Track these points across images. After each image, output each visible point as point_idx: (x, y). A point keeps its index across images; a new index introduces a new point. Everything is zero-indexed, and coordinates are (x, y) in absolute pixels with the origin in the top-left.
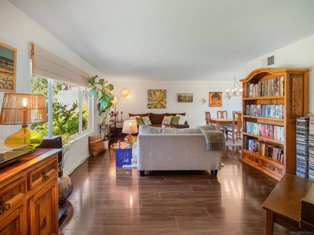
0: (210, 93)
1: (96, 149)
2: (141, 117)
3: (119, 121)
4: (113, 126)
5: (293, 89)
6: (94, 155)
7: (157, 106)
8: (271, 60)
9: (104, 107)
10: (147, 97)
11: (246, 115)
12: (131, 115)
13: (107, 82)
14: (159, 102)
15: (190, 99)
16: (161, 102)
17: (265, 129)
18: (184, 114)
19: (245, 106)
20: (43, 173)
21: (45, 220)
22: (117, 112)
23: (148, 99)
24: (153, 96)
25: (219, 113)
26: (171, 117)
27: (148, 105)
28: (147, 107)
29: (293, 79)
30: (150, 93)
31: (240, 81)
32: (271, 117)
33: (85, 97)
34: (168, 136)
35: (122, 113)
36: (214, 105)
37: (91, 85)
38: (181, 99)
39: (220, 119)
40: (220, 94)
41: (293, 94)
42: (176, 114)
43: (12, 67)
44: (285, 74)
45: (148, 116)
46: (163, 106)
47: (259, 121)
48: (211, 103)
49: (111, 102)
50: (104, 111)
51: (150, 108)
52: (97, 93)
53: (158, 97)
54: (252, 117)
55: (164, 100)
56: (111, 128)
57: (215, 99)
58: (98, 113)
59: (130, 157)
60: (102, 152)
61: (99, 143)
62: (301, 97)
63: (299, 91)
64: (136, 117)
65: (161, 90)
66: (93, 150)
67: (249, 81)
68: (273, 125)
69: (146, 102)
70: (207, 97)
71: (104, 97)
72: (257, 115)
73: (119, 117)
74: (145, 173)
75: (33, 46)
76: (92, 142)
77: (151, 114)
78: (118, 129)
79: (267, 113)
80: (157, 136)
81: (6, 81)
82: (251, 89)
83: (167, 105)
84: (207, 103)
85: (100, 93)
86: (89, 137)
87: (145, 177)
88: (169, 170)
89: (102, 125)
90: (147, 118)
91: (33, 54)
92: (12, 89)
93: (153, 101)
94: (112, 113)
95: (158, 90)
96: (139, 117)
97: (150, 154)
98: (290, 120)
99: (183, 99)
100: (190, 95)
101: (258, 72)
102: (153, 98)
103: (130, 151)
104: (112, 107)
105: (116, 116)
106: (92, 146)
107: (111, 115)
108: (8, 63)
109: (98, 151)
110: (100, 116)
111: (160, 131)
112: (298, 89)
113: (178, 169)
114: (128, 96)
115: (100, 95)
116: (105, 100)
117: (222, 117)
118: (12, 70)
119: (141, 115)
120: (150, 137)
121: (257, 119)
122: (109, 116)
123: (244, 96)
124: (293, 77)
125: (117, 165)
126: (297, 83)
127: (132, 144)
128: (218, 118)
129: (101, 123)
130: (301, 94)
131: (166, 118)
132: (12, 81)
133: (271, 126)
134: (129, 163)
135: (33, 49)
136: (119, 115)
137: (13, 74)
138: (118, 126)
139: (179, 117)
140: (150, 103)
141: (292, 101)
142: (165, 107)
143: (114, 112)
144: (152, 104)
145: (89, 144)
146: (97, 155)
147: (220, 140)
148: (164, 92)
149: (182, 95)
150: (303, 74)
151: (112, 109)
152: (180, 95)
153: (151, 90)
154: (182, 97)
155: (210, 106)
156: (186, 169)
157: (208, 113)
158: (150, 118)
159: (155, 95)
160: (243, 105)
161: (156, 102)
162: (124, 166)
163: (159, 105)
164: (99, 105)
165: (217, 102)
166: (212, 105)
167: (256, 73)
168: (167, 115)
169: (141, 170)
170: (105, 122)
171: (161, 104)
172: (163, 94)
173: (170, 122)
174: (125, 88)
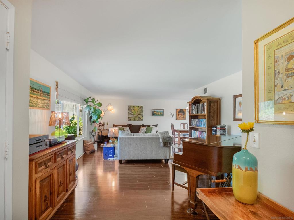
0: (177, 109)
1: (88, 149)
2: (123, 127)
3: (105, 130)
4: (100, 134)
5: (211, 110)
6: (87, 153)
7: (136, 119)
8: (206, 90)
9: (95, 119)
10: (128, 112)
11: (191, 126)
12: (114, 126)
13: (97, 101)
14: (137, 115)
15: (162, 114)
16: (139, 116)
17: (199, 135)
18: (156, 126)
19: (190, 120)
20: (71, 150)
21: (71, 172)
22: (104, 123)
23: (129, 113)
24: (133, 111)
25: (182, 125)
26: (146, 127)
27: (129, 118)
28: (127, 119)
29: (211, 104)
30: (130, 108)
31: (188, 103)
32: (202, 127)
33: (75, 110)
34: (137, 138)
35: (107, 124)
36: (179, 119)
37: (86, 103)
38: (154, 113)
39: (182, 129)
40: (184, 110)
41: (211, 113)
42: (150, 125)
43: (49, 96)
44: (207, 101)
45: (129, 127)
46: (140, 119)
47: (199, 130)
48: (178, 117)
49: (100, 115)
50: (94, 122)
51: (130, 120)
52: (90, 109)
53: (136, 112)
54: (193, 127)
55: (141, 114)
56: (99, 136)
57: (181, 114)
58: (89, 123)
59: (113, 153)
60: (93, 152)
61: (90, 145)
62: (216, 114)
63: (215, 111)
64: (119, 127)
65: (139, 106)
66: (87, 150)
67: (193, 103)
68: (203, 132)
69: (127, 115)
70: (174, 113)
71: (95, 112)
72: (196, 126)
73: (105, 127)
74: (123, 162)
75: (57, 83)
76: (86, 144)
77: (130, 125)
78: (104, 136)
79: (200, 125)
80: (130, 138)
81: (47, 104)
82: (194, 109)
83: (144, 118)
84: (175, 117)
85: (92, 109)
86: (84, 140)
87: (122, 164)
88: (138, 159)
89: (93, 132)
90: (128, 128)
91: (57, 88)
92: (49, 108)
93: (132, 114)
94: (100, 123)
95: (136, 106)
96: (121, 127)
97: (126, 149)
98: (209, 128)
99: (156, 114)
100: (161, 110)
101: (196, 98)
102: (132, 112)
103: (113, 149)
104: (100, 119)
105: (103, 126)
106: (86, 147)
107: (99, 125)
108: (48, 94)
109: (91, 150)
110: (91, 125)
111: (132, 135)
112: (214, 110)
113: (143, 159)
114: (112, 111)
115: (92, 110)
116: (96, 113)
117: (184, 128)
118: (49, 98)
119: (123, 126)
120: (126, 138)
121: (198, 128)
122: (97, 126)
123: (190, 113)
124: (211, 103)
125: (104, 158)
126: (213, 106)
127: (115, 144)
128: (181, 128)
129: (92, 131)
130: (216, 113)
131: (142, 128)
132: (49, 104)
133: (202, 132)
134: (113, 157)
135: (57, 85)
136: (105, 125)
137: (49, 100)
138: (104, 134)
139: (152, 128)
140: (130, 116)
141: (210, 117)
142: (142, 120)
143: (101, 123)
144: (132, 117)
145: (84, 145)
146: (89, 153)
147: (169, 140)
148: (141, 108)
149: (155, 110)
150: (217, 101)
151: (100, 120)
152: (154, 110)
153: (131, 106)
154: (155, 112)
155: (177, 119)
156: (148, 159)
157: (172, 125)
158: (130, 128)
159: (134, 110)
160: (189, 119)
161: (134, 115)
162: (109, 159)
163: (137, 118)
164: (91, 117)
165: (182, 116)
166: (178, 119)
167: (195, 99)
168: (143, 126)
169: (120, 159)
170: (95, 130)
171: (139, 117)
172: (140, 109)
173: (145, 131)
174: (110, 104)
